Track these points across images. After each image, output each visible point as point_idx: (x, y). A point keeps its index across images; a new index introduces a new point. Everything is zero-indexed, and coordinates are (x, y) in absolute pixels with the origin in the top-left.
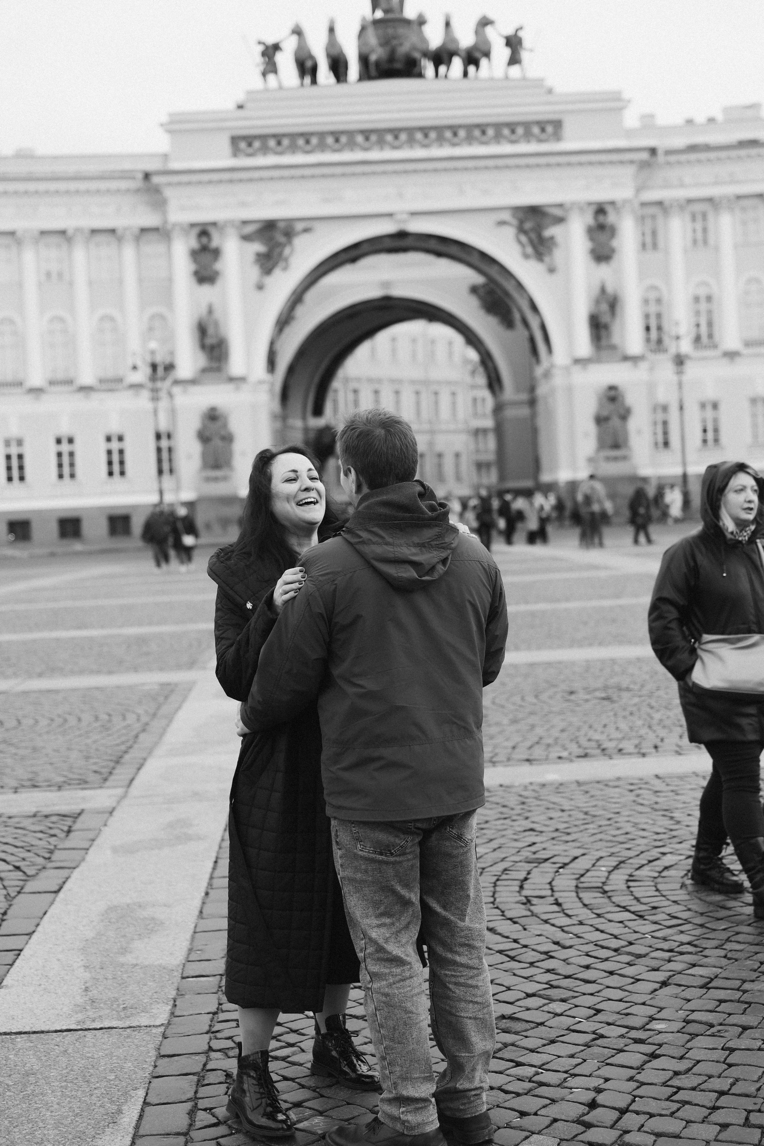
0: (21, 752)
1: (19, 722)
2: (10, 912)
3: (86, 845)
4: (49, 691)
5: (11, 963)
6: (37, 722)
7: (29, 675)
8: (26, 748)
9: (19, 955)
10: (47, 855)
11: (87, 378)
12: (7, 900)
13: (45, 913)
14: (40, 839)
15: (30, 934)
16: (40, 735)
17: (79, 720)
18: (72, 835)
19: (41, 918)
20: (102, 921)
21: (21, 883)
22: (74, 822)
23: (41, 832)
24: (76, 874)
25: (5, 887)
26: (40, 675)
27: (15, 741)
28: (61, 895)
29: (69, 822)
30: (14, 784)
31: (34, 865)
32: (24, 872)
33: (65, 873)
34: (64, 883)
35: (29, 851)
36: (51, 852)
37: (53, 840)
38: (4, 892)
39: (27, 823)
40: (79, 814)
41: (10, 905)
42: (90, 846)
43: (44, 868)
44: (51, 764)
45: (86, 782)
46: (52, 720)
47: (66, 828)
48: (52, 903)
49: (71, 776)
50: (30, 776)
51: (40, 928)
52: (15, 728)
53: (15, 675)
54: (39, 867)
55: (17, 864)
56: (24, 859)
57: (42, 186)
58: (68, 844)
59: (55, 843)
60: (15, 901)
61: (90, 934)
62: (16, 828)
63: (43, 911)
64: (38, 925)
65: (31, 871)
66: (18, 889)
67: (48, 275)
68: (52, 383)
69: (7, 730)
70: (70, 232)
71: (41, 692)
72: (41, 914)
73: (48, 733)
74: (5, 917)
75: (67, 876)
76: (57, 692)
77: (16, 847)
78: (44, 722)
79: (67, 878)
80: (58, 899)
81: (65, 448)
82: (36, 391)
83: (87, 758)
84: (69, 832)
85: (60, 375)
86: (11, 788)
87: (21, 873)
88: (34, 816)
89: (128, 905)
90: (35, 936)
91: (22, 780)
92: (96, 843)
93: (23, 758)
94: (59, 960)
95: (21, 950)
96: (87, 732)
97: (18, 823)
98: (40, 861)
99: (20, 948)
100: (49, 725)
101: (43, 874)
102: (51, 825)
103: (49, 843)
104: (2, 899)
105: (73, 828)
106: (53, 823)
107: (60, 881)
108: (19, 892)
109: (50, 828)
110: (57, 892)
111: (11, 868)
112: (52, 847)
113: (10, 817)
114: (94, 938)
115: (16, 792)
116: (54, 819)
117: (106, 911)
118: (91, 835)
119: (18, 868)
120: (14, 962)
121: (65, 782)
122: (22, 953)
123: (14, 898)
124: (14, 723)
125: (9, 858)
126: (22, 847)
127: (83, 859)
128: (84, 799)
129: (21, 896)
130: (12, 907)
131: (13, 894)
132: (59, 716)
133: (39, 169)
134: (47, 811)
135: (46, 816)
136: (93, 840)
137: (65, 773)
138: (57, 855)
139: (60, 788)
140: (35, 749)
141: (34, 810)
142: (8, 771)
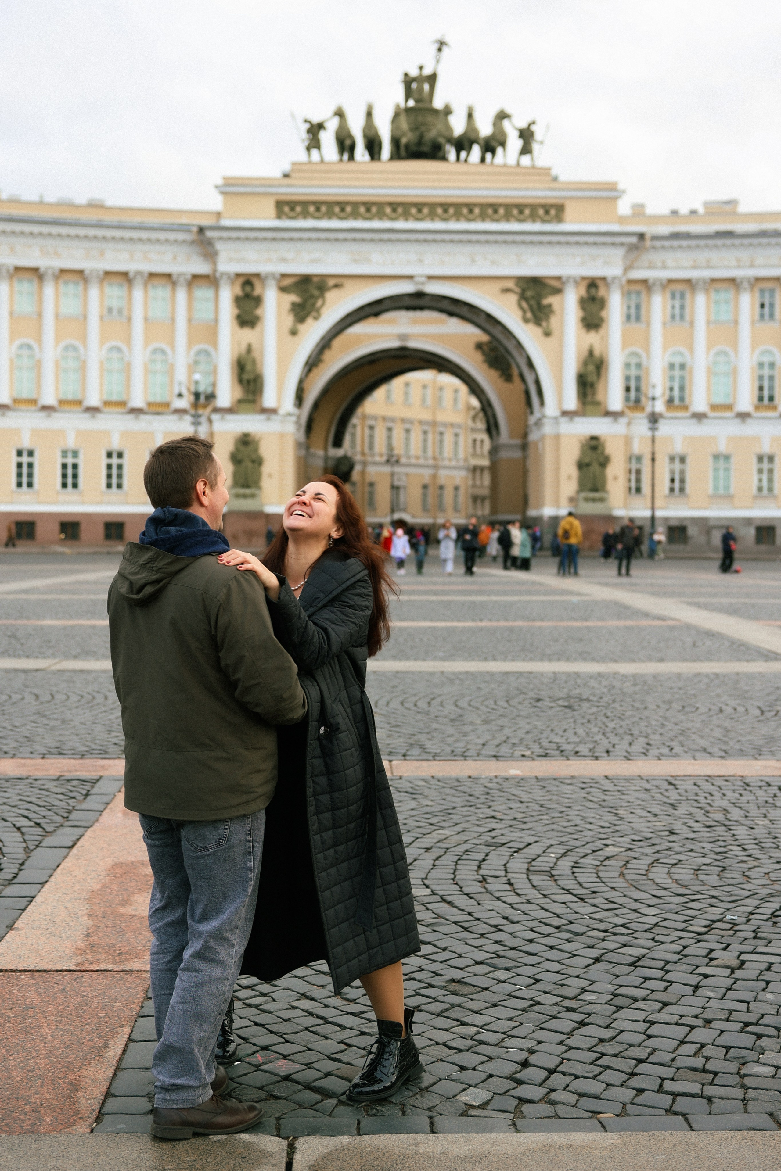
0: (52, 723)
1: (53, 696)
2: (27, 863)
3: (101, 808)
4: (82, 671)
5: (23, 908)
6: (68, 697)
7: (67, 656)
8: (57, 720)
9: (31, 901)
10: (65, 815)
11: (138, 402)
12: (26, 852)
13: (58, 866)
14: (61, 800)
15: (43, 884)
16: (70, 709)
17: (106, 698)
18: (89, 798)
19: (55, 870)
20: (109, 875)
21: (40, 838)
22: (92, 787)
23: (62, 794)
24: (89, 833)
25: (25, 841)
26: (75, 657)
27: (47, 713)
28: (74, 850)
29: (88, 787)
30: (43, 750)
31: (52, 822)
32: (44, 829)
33: (80, 831)
34: (78, 840)
35: (49, 810)
36: (69, 812)
37: (71, 802)
38: (24, 845)
39: (50, 785)
40: (98, 780)
41: (29, 857)
42: (105, 809)
43: (62, 826)
44: (77, 735)
45: (106, 753)
46: (82, 697)
47: (84, 792)
48: (65, 857)
49: (94, 746)
50: (58, 744)
51: (52, 879)
52: (49, 702)
53: (54, 655)
54: (58, 825)
55: (38, 821)
56: (44, 817)
57: (109, 233)
58: (84, 806)
59: (74, 804)
60: (33, 853)
61: (97, 887)
62: (40, 789)
63: (57, 864)
64: (51, 876)
65: (49, 829)
66: (37, 843)
67: (110, 310)
68: (107, 403)
69: (42, 703)
70: (131, 275)
71: (74, 671)
72: (55, 867)
73: (77, 707)
74: (23, 867)
75: (81, 834)
76: (89, 672)
77: (39, 806)
78: (74, 698)
79: (81, 836)
80: (71, 854)
81: (115, 461)
82: (93, 410)
83: (110, 732)
84: (87, 795)
85: (115, 398)
86: (40, 754)
87: (41, 829)
88: (58, 779)
89: (132, 863)
90: (47, 886)
91: (50, 748)
92: (109, 806)
93: (53, 728)
94: (66, 908)
95: (34, 897)
96: (112, 709)
97: (43, 785)
98: (59, 819)
99: (32, 895)
100: (79, 701)
101: (60, 831)
102: (71, 788)
103: (69, 805)
104: (21, 850)
105: (90, 793)
106: (74, 787)
107: (74, 838)
108: (37, 846)
109: (71, 791)
110: (71, 847)
111: (32, 824)
112: (70, 808)
113: (36, 780)
114: (99, 890)
115: (43, 758)
116: (75, 783)
117: (112, 867)
118: (106, 799)
119: (38, 824)
120: (26, 907)
121: (87, 751)
122: (34, 900)
123: (32, 850)
124: (48, 698)
125: (31, 815)
126: (44, 807)
127: (97, 820)
128: (103, 767)
129: (39, 849)
130: (30, 859)
131: (31, 848)
132: (88, 693)
133: (108, 218)
134: (69, 776)
135: (68, 780)
136: (108, 804)
137: (88, 743)
138: (74, 816)
139: (83, 756)
140: (64, 721)
141: (59, 774)
142: (38, 738)
